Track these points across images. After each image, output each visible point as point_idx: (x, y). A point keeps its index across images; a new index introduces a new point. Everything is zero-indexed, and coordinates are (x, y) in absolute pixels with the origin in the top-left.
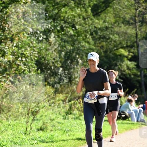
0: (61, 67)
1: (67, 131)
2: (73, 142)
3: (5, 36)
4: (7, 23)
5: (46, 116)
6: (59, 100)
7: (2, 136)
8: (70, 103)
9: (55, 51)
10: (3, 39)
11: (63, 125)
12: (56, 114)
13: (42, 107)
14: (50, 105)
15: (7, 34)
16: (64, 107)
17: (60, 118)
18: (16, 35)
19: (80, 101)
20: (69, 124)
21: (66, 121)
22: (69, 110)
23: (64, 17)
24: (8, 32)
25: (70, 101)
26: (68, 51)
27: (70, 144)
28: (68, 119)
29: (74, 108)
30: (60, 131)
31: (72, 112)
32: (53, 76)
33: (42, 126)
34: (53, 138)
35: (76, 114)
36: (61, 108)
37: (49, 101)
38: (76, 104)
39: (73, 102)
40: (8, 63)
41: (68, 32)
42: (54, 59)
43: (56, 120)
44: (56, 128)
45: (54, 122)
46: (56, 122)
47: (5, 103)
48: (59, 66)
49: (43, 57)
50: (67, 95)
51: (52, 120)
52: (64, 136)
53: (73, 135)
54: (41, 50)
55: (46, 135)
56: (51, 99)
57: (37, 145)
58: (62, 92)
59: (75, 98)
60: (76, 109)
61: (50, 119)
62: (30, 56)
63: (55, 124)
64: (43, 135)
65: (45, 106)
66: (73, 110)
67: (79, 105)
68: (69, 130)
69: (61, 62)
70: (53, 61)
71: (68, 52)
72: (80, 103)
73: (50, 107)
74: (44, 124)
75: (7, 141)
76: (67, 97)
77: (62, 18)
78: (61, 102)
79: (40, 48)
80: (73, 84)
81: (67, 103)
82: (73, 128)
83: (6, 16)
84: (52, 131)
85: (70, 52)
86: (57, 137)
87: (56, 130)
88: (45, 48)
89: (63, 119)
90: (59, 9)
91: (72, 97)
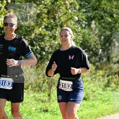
0: (101, 48)
1: (106, 101)
2: (110, 110)
3: (56, 23)
4: (57, 13)
5: (88, 88)
6: (99, 76)
7: (53, 104)
8: (108, 78)
9: (96, 35)
10: (54, 26)
11: (102, 96)
12: (97, 87)
13: (85, 81)
14: (92, 80)
15: (57, 22)
16: (103, 81)
17: (100, 90)
18: (65, 22)
19: (117, 76)
20: (107, 95)
21: (105, 92)
22: (107, 83)
23: (104, 8)
24: (58, 20)
25: (108, 76)
26: (107, 35)
27: (108, 111)
28: (107, 91)
29: (111, 82)
30: (100, 100)
31: (110, 85)
32: (94, 55)
33: (85, 96)
34: (95, 106)
35: (113, 87)
36: (101, 82)
37: (91, 76)
38: (113, 79)
39: (110, 77)
40: (58, 45)
41: (107, 20)
42: (95, 42)
43: (97, 92)
44: (96, 98)
45: (95, 93)
46: (97, 93)
47: (55, 77)
48: (99, 48)
49: (87, 41)
50: (106, 71)
51: (93, 92)
52: (103, 104)
53: (111, 104)
54: (85, 35)
55: (89, 104)
56: (93, 74)
57: (82, 112)
58: (101, 69)
59: (112, 74)
60: (113, 83)
61: (92, 91)
62: (76, 39)
63: (96, 95)
64: (86, 104)
65: (88, 80)
66: (111, 84)
67: (116, 79)
68: (108, 100)
69: (101, 44)
70: (95, 44)
71: (107, 37)
72: (116, 78)
73: (92, 81)
74: (87, 95)
75: (57, 109)
76: (106, 73)
77: (102, 9)
78: (101, 77)
79: (84, 33)
80: (111, 62)
81: (106, 78)
82: (110, 98)
83: (56, 7)
84: (93, 100)
85: (108, 36)
86: (98, 105)
87: (96, 100)
88: (88, 33)
89: (103, 91)
90: (100, 2)
91: (110, 73)
